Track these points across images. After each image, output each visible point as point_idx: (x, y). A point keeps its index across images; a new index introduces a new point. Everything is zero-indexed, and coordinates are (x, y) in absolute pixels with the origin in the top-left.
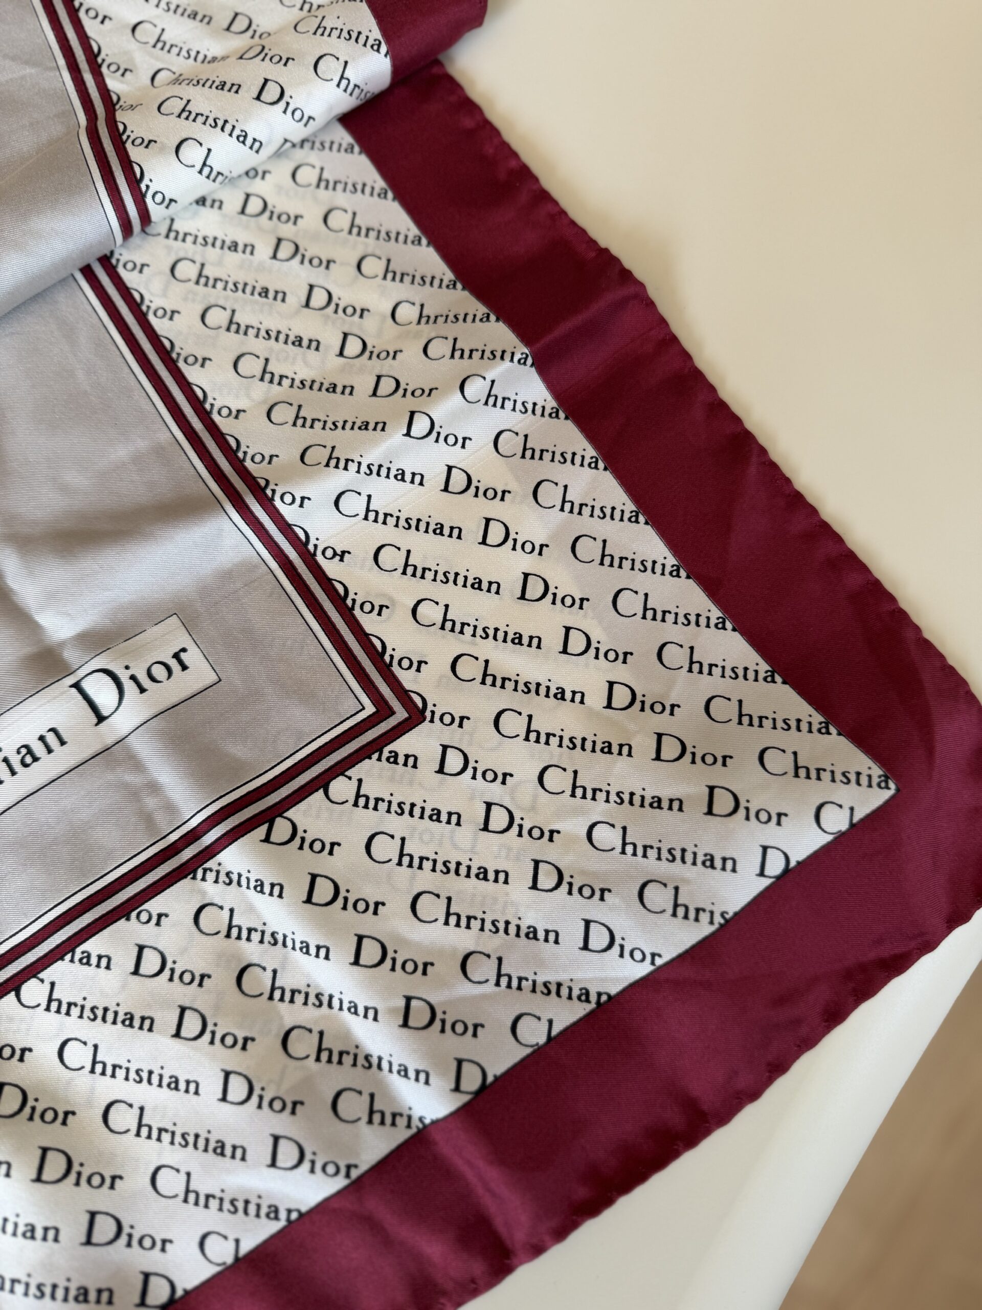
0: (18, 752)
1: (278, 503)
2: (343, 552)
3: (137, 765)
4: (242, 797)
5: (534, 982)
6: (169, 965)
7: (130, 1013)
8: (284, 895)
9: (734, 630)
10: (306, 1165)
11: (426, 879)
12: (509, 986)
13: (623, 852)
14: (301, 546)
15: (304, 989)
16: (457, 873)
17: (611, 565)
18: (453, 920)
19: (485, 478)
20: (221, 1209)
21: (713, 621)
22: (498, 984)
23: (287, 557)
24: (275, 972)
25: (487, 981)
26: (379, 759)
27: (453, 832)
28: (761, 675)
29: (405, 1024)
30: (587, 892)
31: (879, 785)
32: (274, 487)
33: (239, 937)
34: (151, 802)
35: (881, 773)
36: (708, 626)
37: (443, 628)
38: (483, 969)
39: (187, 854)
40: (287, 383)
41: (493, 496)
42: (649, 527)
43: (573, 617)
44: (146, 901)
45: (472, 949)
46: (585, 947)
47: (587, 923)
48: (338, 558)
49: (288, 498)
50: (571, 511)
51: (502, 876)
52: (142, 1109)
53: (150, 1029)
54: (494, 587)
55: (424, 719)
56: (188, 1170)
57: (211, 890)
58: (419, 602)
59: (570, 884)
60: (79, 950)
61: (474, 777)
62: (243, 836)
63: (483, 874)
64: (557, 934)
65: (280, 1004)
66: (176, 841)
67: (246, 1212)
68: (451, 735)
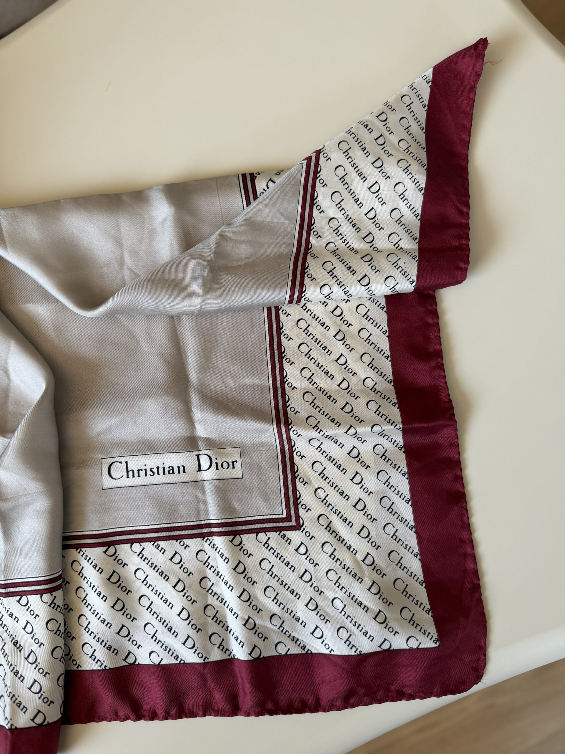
0: (169, 468)
1: (291, 432)
2: (304, 456)
3: (203, 492)
4: (230, 522)
5: (290, 634)
6: (182, 563)
7: (163, 571)
8: (228, 563)
9: (420, 559)
10: (194, 650)
11: (273, 583)
12: (282, 631)
13: (341, 613)
14: (291, 447)
15: (219, 594)
16: (284, 587)
17: (391, 513)
18: (275, 601)
19: (364, 457)
20: (161, 647)
21: (414, 552)
22: (279, 628)
23: (284, 447)
24: (213, 584)
25: (276, 626)
26: (279, 534)
27: (290, 573)
28: (419, 580)
29: (245, 625)
30: (322, 617)
31: (434, 641)
32: (293, 426)
33: (207, 566)
34: (202, 507)
35: (437, 637)
36: (412, 553)
37: (322, 501)
38: (276, 621)
39: (205, 530)
40: (315, 386)
41: (363, 465)
42: (411, 507)
43: (368, 523)
44: (185, 539)
45: (277, 613)
46: (312, 634)
47: (317, 627)
48: (301, 457)
49: (295, 432)
50: (387, 486)
51: (298, 596)
52: (152, 603)
53: (167, 580)
54: (347, 497)
55: (300, 529)
56: (157, 629)
57: (206, 546)
58: (319, 488)
59: (318, 612)
60: (157, 543)
61: (306, 559)
62: (224, 536)
63: (292, 592)
64: (306, 624)
65: (209, 595)
66: (203, 524)
67: (168, 652)
68: (306, 540)
